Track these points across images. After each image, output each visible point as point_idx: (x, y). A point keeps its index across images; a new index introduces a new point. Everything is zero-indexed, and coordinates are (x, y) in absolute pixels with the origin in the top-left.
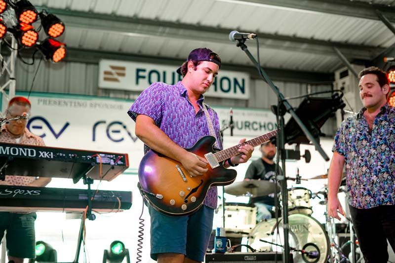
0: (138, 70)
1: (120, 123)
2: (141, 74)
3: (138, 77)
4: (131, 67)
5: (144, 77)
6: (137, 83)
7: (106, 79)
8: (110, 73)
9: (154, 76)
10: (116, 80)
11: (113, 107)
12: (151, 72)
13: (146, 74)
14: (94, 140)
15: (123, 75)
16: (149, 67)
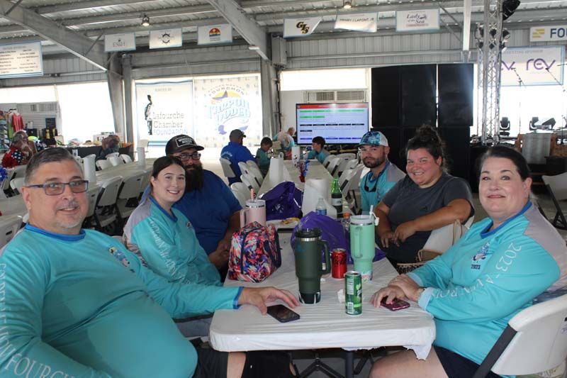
0: (552, 30)
1: (542, 60)
2: (553, 31)
3: (552, 33)
4: (547, 29)
5: (555, 33)
6: (551, 37)
7: (533, 37)
8: (536, 33)
9: (561, 32)
10: (539, 37)
11: (537, 51)
12: (559, 30)
13: (556, 31)
14: (527, 69)
15: (543, 33)
16: (558, 27)
